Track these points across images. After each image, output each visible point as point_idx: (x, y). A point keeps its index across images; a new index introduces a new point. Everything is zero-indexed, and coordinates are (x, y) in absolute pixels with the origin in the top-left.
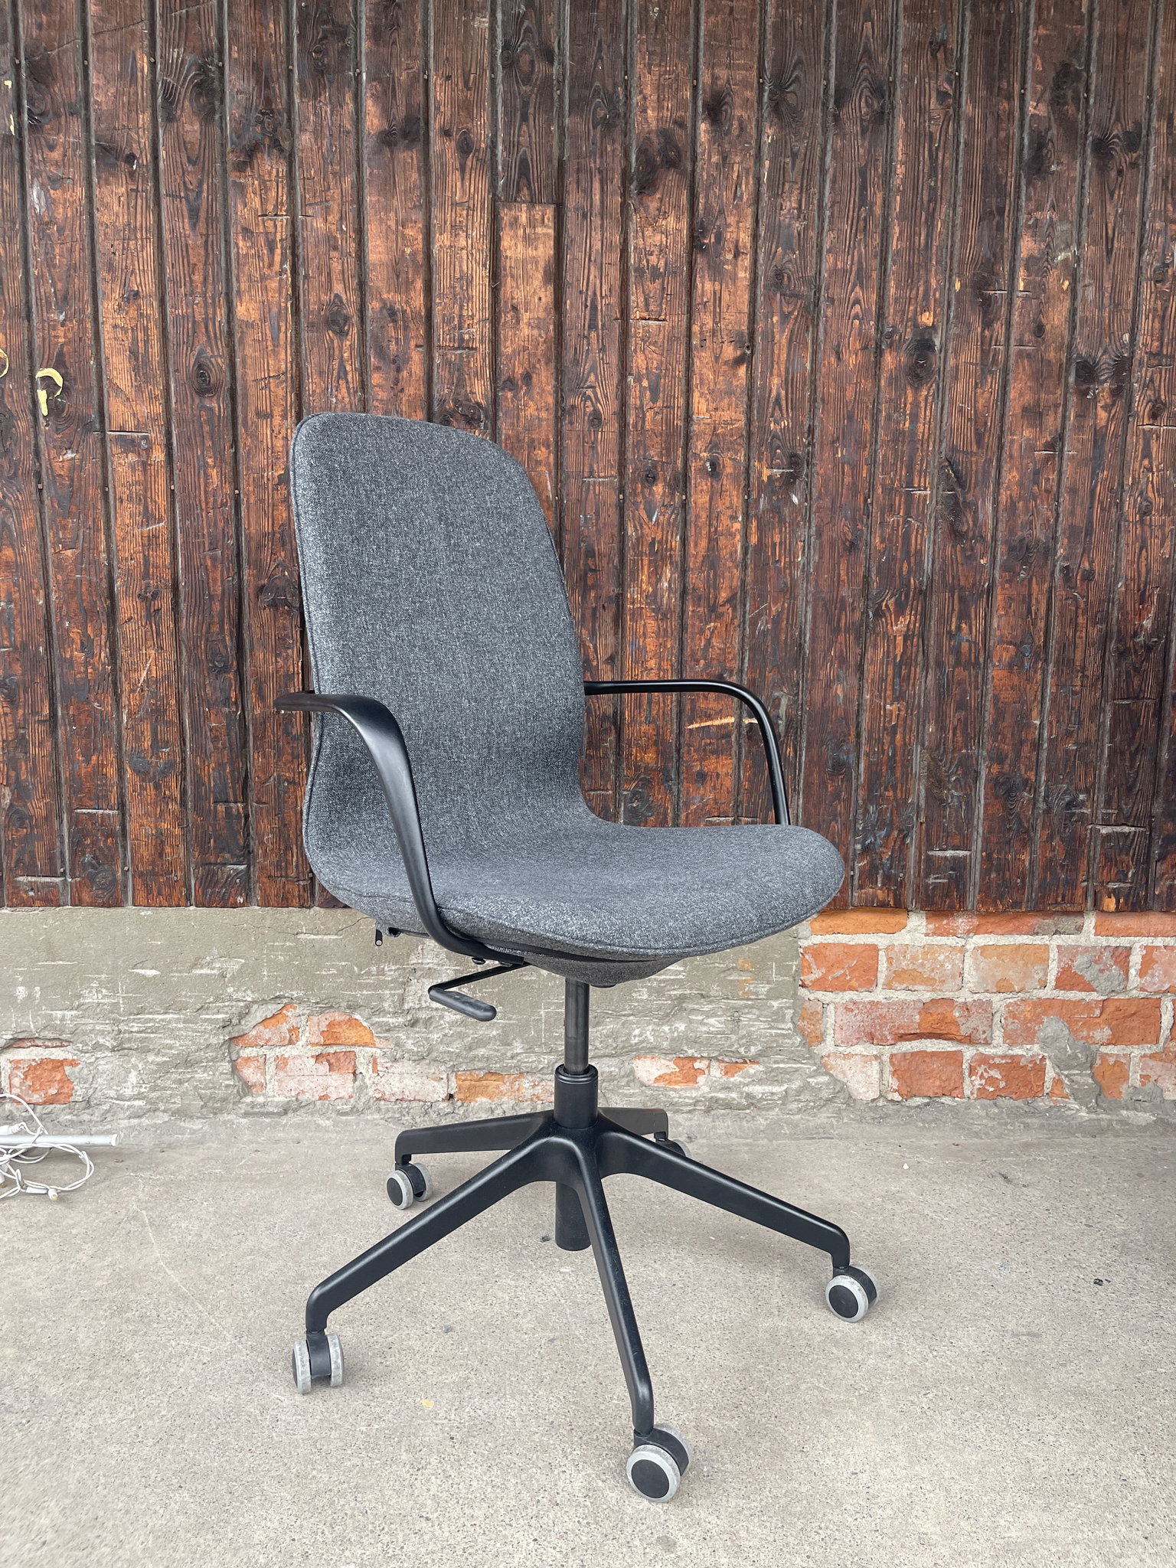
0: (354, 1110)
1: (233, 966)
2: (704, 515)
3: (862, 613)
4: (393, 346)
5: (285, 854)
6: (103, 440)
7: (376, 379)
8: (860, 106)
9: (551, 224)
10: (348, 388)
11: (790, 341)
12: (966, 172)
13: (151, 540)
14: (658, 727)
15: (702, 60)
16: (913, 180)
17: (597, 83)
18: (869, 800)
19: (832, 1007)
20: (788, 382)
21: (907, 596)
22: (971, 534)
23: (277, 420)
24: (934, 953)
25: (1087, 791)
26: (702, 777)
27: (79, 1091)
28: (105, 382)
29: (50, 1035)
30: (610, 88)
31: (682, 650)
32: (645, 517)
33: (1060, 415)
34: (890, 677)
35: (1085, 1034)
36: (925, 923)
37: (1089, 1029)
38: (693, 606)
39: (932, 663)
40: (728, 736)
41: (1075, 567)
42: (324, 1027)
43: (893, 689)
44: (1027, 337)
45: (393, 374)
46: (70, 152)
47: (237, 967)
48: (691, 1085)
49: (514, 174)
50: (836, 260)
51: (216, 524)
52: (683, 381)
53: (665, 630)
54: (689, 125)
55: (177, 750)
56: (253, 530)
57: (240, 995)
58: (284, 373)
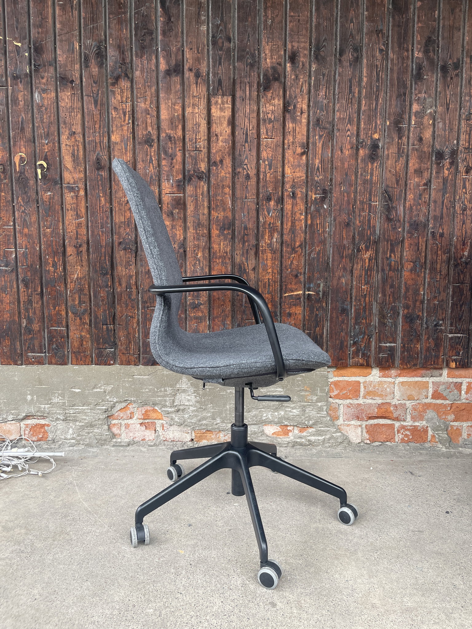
0: (155, 445)
1: (109, 388)
2: (290, 213)
3: (352, 250)
4: (170, 150)
5: (129, 345)
6: (61, 188)
7: (164, 163)
8: (349, 55)
9: (230, 103)
10: (153, 166)
11: (323, 145)
12: (391, 80)
13: (79, 225)
14: (272, 295)
15: (288, 40)
16: (370, 83)
17: (248, 50)
18: (356, 323)
19: (342, 405)
20: (322, 161)
21: (370, 243)
22: (395, 219)
24: (382, 384)
25: (443, 320)
26: (290, 315)
27: (50, 436)
28: (63, 166)
29: (40, 414)
30: (252, 51)
31: (281, 265)
32: (267, 214)
33: (429, 172)
34: (363, 275)
35: (444, 417)
36: (379, 373)
37: (446, 415)
38: (286, 248)
39: (380, 270)
40: (300, 298)
41: (436, 232)
42: (143, 412)
43: (365, 280)
44: (415, 143)
45: (170, 161)
46: (49, 80)
48: (286, 436)
49: (216, 85)
50: (340, 114)
51: (103, 219)
52: (281, 162)
53: (275, 258)
54: (283, 65)
55: (88, 305)
56: (117, 221)
57: (111, 399)
58: (129, 161)
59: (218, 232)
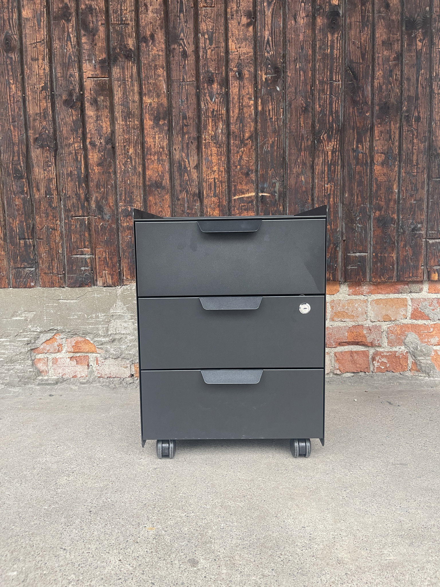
0: (88, 382)
1: (31, 315)
2: (236, 97)
3: (312, 142)
4: (91, 25)
5: (52, 263)
7: (84, 40)
10: (71, 45)
11: (273, 14)
14: (219, 198)
20: (273, 33)
21: (332, 133)
22: (361, 101)
23: (40, 61)
24: (352, 303)
25: (422, 223)
31: (229, 161)
32: (209, 99)
33: (400, 44)
34: (326, 171)
35: (426, 340)
36: (348, 289)
37: (428, 338)
38: (233, 140)
39: (346, 164)
40: (252, 202)
41: (411, 115)
42: (73, 344)
43: (328, 177)
44: (382, 9)
45: (91, 37)
47: (33, 316)
51: (14, 110)
52: (224, 35)
53: (221, 152)
55: (1, 215)
56: (31, 112)
57: (34, 329)
58: (43, 40)
59: (152, 123)
